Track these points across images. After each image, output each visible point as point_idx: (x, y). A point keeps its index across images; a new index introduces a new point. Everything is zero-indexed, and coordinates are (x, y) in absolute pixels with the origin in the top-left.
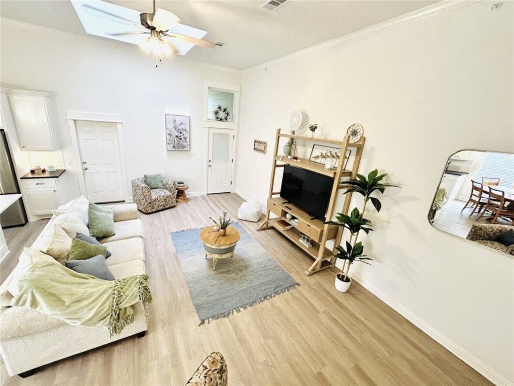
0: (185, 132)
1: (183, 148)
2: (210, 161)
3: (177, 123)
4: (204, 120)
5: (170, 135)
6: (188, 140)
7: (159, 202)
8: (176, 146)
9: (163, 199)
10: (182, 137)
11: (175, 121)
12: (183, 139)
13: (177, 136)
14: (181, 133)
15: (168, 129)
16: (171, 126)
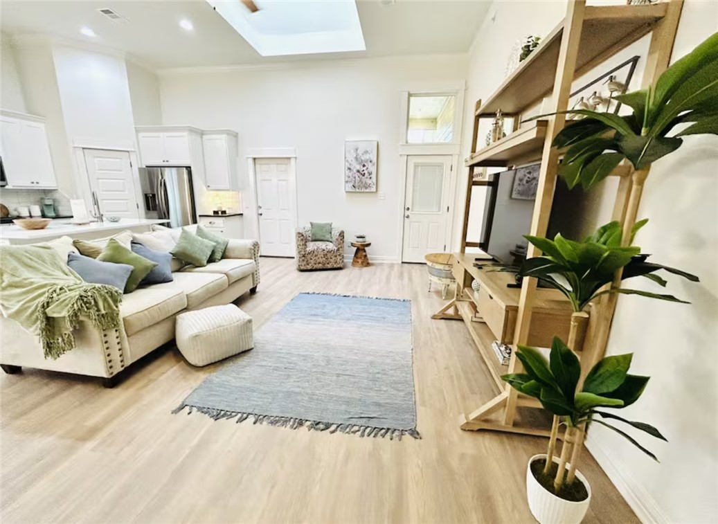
0: (370, 164)
1: (366, 188)
2: (408, 209)
3: (360, 152)
4: (401, 143)
5: (349, 169)
6: (374, 176)
7: (316, 256)
8: (356, 185)
9: (322, 253)
10: (366, 172)
11: (357, 150)
12: (366, 175)
13: (358, 171)
14: (364, 166)
15: (347, 161)
16: (351, 157)
